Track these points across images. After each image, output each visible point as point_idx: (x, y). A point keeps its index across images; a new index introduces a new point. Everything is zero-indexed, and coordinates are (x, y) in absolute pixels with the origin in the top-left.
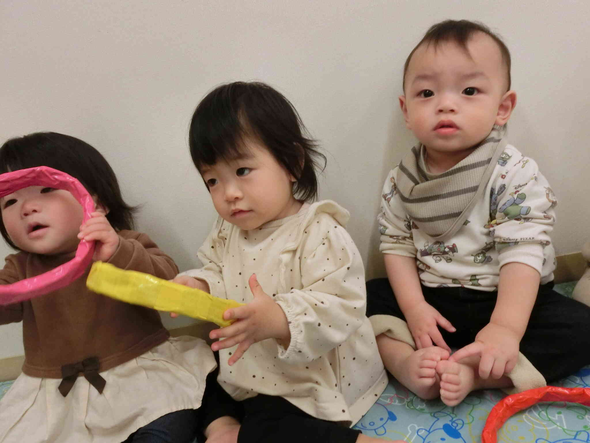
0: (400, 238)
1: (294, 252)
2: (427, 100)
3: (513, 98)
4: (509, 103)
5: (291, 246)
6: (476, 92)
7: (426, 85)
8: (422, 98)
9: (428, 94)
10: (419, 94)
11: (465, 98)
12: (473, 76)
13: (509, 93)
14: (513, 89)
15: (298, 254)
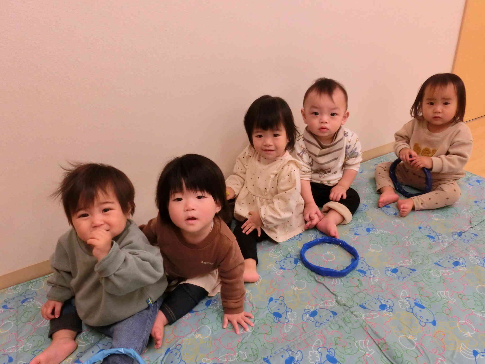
0: (308, 172)
1: (276, 175)
2: (317, 117)
3: (348, 114)
4: (347, 116)
5: (275, 172)
6: (335, 115)
7: (316, 110)
8: (314, 115)
9: (316, 114)
10: (313, 113)
11: (331, 117)
12: (334, 109)
13: (347, 112)
14: (348, 110)
15: (277, 176)
